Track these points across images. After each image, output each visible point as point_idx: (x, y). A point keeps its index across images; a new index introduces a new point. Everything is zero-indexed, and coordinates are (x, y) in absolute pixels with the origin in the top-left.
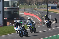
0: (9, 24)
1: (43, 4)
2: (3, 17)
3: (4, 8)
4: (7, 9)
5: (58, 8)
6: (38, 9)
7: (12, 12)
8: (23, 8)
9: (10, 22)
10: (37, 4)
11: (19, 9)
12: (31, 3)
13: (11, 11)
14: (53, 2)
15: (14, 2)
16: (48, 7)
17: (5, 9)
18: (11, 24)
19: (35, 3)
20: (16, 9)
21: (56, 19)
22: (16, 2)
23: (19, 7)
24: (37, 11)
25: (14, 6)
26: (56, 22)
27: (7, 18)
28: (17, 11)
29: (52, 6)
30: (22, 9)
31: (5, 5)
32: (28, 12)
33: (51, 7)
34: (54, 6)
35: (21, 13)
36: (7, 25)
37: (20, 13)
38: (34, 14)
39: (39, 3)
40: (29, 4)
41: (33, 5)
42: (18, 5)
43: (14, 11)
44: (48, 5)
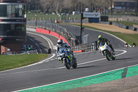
0: (6, 50)
1: (74, 13)
4: (3, 20)
5: (101, 20)
6: (63, 21)
7: (13, 28)
8: (34, 19)
9: (7, 46)
10: (62, 12)
11: (25, 20)
12: (50, 10)
13: (10, 24)
14: (94, 9)
15: (17, 7)
16: (82, 18)
18: (9, 50)
19: (59, 10)
20: (21, 21)
22: (21, 6)
23: (25, 16)
25: (17, 15)
27: (2, 39)
28: (21, 25)
29: (90, 17)
30: (32, 21)
32: (44, 27)
34: (94, 16)
35: (30, 30)
36: (2, 52)
37: (27, 29)
38: (55, 31)
39: (66, 11)
40: (47, 12)
41: (53, 14)
43: (16, 25)
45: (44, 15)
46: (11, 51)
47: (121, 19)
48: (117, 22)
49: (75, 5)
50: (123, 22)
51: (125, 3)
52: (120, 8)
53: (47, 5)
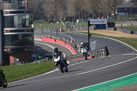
1: (78, 20)
2: (3, 48)
3: (5, 29)
4: (11, 31)
6: (68, 29)
7: (20, 38)
8: (39, 29)
9: (16, 56)
10: (66, 20)
11: (33, 30)
12: (54, 19)
14: (97, 16)
15: (24, 17)
17: (7, 31)
18: (18, 60)
19: (63, 19)
20: (28, 31)
21: (106, 48)
22: (27, 17)
23: (33, 26)
24: (67, 34)
25: (24, 25)
26: (108, 54)
28: (29, 35)
29: (96, 23)
30: (37, 31)
31: (6, 25)
32: (49, 36)
33: (96, 25)
34: (101, 23)
35: (37, 40)
36: (11, 62)
37: (35, 39)
38: (61, 40)
40: (52, 21)
41: (58, 22)
42: (31, 23)
44: (89, 22)
45: (48, 25)
46: (20, 61)
47: (125, 25)
48: (122, 28)
49: (79, 13)
50: (127, 28)
51: (128, 8)
52: (124, 14)
53: (51, 15)
